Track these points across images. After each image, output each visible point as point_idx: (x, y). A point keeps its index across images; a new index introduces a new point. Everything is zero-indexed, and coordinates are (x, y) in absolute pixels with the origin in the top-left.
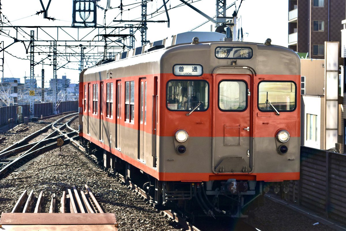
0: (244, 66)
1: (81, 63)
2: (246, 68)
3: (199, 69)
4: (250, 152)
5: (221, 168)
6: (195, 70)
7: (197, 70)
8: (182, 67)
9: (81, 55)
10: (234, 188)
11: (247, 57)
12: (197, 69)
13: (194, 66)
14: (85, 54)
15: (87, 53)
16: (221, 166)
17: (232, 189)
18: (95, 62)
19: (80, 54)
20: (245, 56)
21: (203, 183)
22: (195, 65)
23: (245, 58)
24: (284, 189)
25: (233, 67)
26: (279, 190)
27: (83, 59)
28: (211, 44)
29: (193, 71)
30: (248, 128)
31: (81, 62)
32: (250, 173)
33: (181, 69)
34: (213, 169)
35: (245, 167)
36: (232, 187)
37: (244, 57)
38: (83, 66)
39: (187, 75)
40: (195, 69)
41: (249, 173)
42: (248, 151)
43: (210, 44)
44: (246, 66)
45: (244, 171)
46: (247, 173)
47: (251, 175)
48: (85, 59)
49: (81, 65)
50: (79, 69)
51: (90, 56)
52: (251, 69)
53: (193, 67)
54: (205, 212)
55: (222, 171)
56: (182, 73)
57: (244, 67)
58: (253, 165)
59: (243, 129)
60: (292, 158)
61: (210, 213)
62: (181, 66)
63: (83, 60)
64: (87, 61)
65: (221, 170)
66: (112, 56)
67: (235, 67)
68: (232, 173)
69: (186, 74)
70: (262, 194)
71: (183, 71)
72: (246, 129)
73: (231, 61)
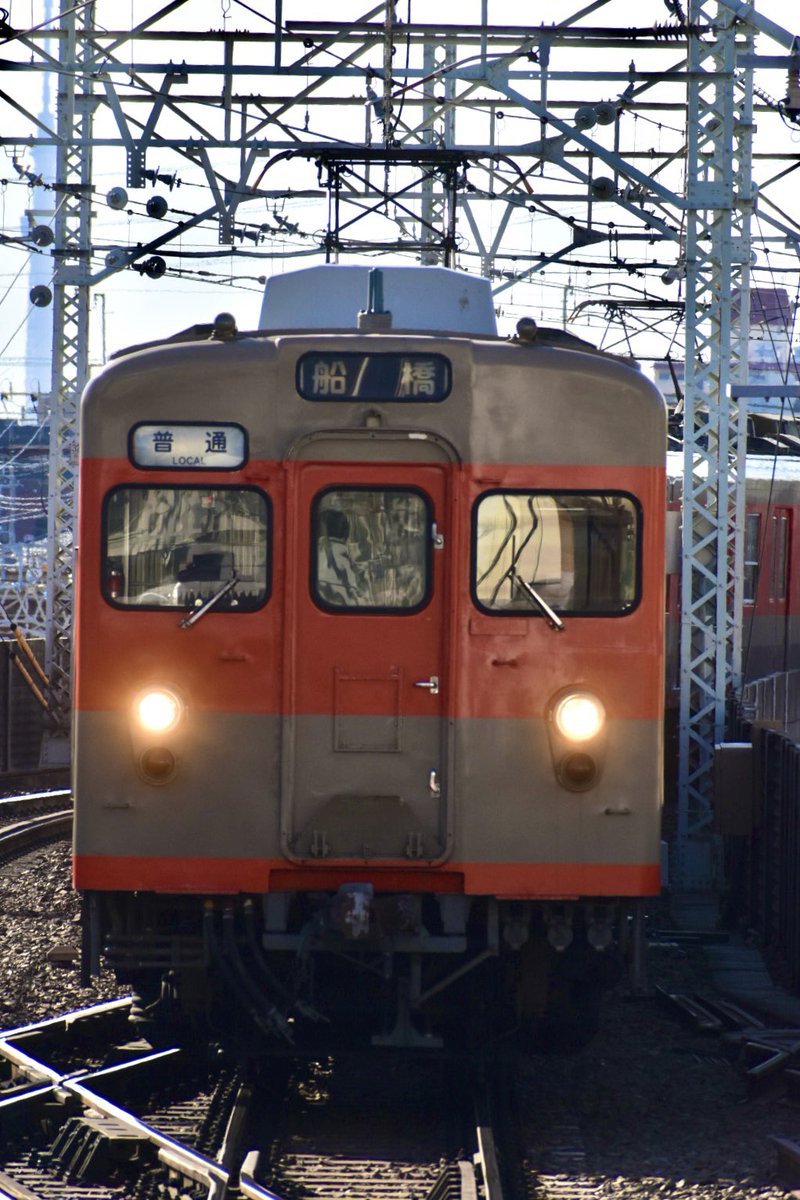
0: (413, 432)
1: (63, 159)
2: (423, 437)
3: (233, 438)
4: (438, 780)
5: (316, 841)
6: (216, 447)
7: (224, 447)
8: (167, 434)
9: (65, 49)
10: (356, 918)
11: (430, 391)
12: (225, 440)
13: (212, 430)
14: (121, 37)
15: (141, 33)
16: (316, 832)
17: (348, 920)
18: (241, 144)
19: (53, 47)
20: (421, 389)
21: (248, 903)
22: (216, 426)
23: (422, 398)
24: (591, 935)
25: (369, 436)
26: (569, 936)
27: (89, 101)
28: (281, 342)
29: (209, 450)
30: (435, 679)
31: (61, 141)
32: (436, 862)
33: (163, 442)
34: (284, 843)
35: (415, 840)
36: (349, 913)
37: (415, 392)
38: (86, 201)
39: (186, 465)
40: (219, 440)
41: (433, 864)
42: (433, 774)
43: (277, 340)
44: (421, 432)
45: (409, 852)
46: (423, 863)
47: (442, 869)
48: (112, 100)
49: (61, 187)
50: (39, 236)
51: (177, 72)
52: (440, 442)
53: (208, 434)
54: (257, 1019)
55: (320, 852)
56: (165, 458)
57: (412, 436)
58: (450, 830)
59: (414, 686)
60: (622, 806)
61: (274, 1021)
62: (163, 429)
63: (87, 122)
64: (137, 133)
65: (315, 849)
66: (465, 75)
67: (377, 436)
68: (359, 861)
69: (182, 461)
70: (497, 954)
71: (170, 450)
72: (423, 684)
73: (363, 410)
